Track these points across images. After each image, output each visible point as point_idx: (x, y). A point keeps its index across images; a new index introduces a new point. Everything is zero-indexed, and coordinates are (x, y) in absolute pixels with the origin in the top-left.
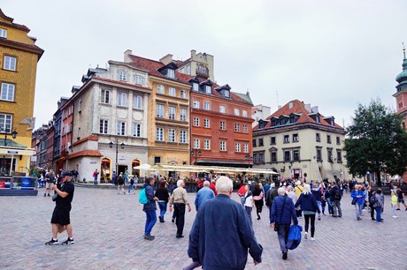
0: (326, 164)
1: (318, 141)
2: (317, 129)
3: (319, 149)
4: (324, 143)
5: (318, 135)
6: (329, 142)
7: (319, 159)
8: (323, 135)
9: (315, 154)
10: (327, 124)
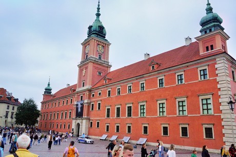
0: (9, 119)
1: (8, 109)
2: (9, 104)
3: (7, 113)
4: (10, 110)
5: (8, 106)
6: (13, 109)
7: (6, 117)
8: (11, 107)
9: (5, 114)
10: (14, 102)
